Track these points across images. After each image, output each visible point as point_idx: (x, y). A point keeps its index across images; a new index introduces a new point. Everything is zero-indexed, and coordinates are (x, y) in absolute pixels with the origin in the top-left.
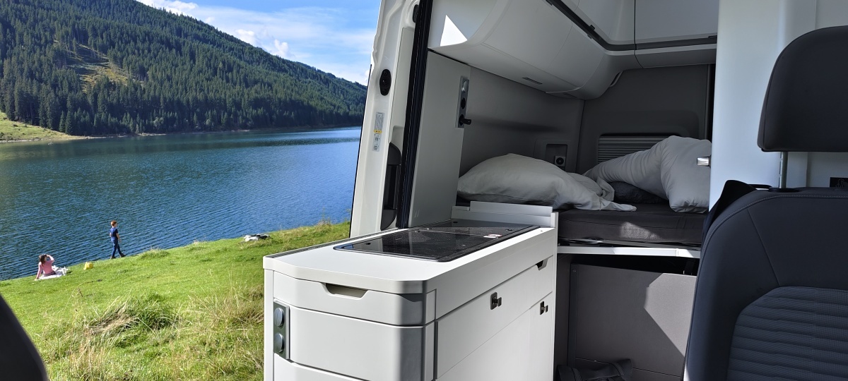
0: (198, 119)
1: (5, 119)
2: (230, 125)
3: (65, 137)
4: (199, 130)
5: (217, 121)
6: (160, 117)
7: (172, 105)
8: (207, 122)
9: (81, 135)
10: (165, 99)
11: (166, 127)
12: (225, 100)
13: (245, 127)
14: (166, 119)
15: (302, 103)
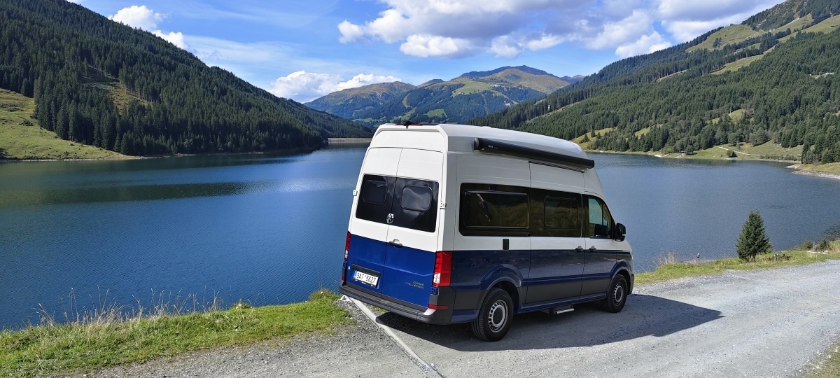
0: (221, 141)
1: (56, 137)
2: (247, 148)
3: (122, 157)
4: (222, 152)
5: (236, 142)
6: (189, 138)
7: (198, 128)
8: (229, 144)
9: (136, 155)
10: (192, 122)
11: (194, 148)
12: (239, 125)
13: (258, 149)
14: (194, 140)
15: (292, 126)
